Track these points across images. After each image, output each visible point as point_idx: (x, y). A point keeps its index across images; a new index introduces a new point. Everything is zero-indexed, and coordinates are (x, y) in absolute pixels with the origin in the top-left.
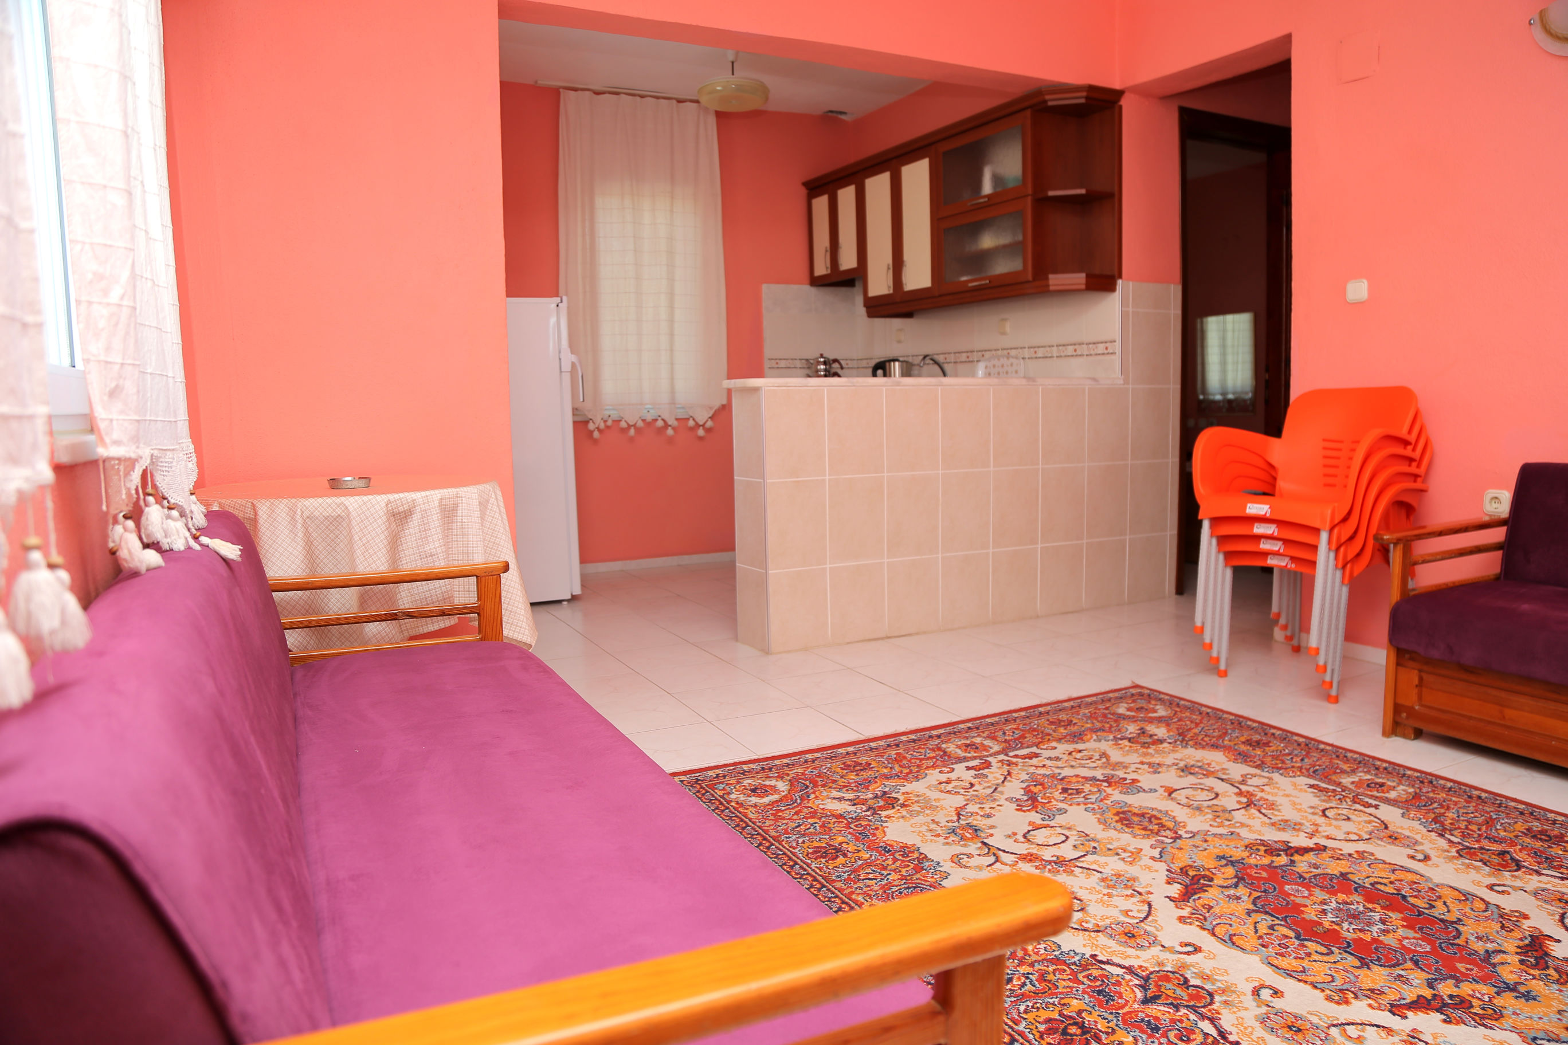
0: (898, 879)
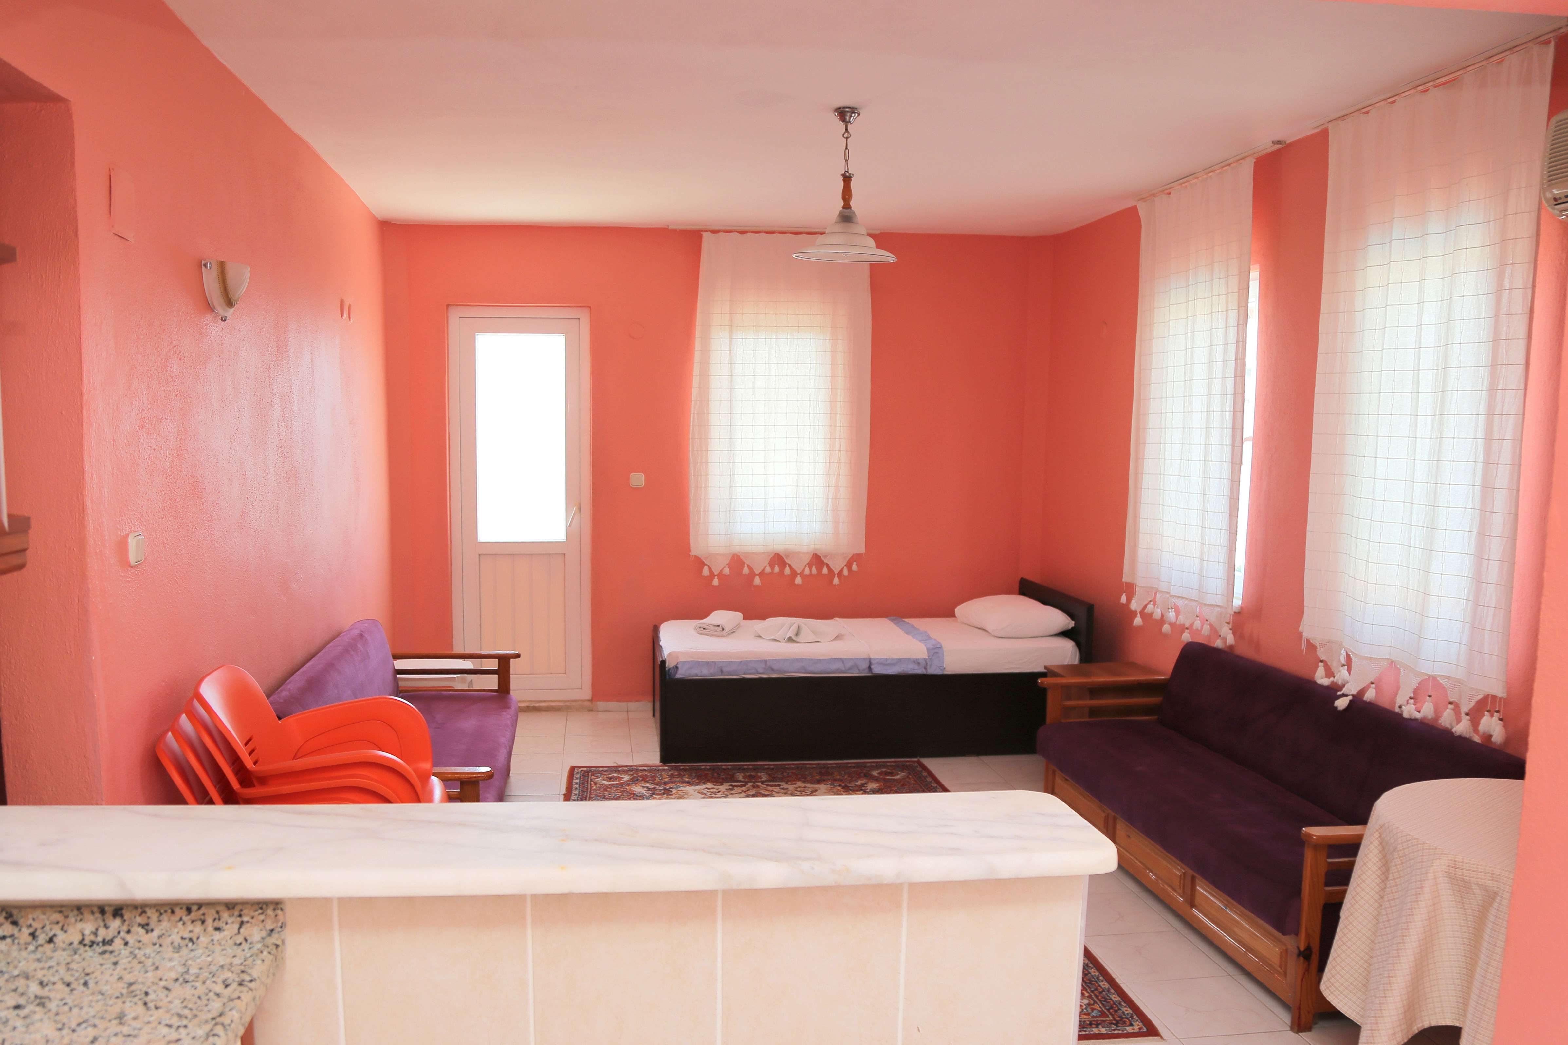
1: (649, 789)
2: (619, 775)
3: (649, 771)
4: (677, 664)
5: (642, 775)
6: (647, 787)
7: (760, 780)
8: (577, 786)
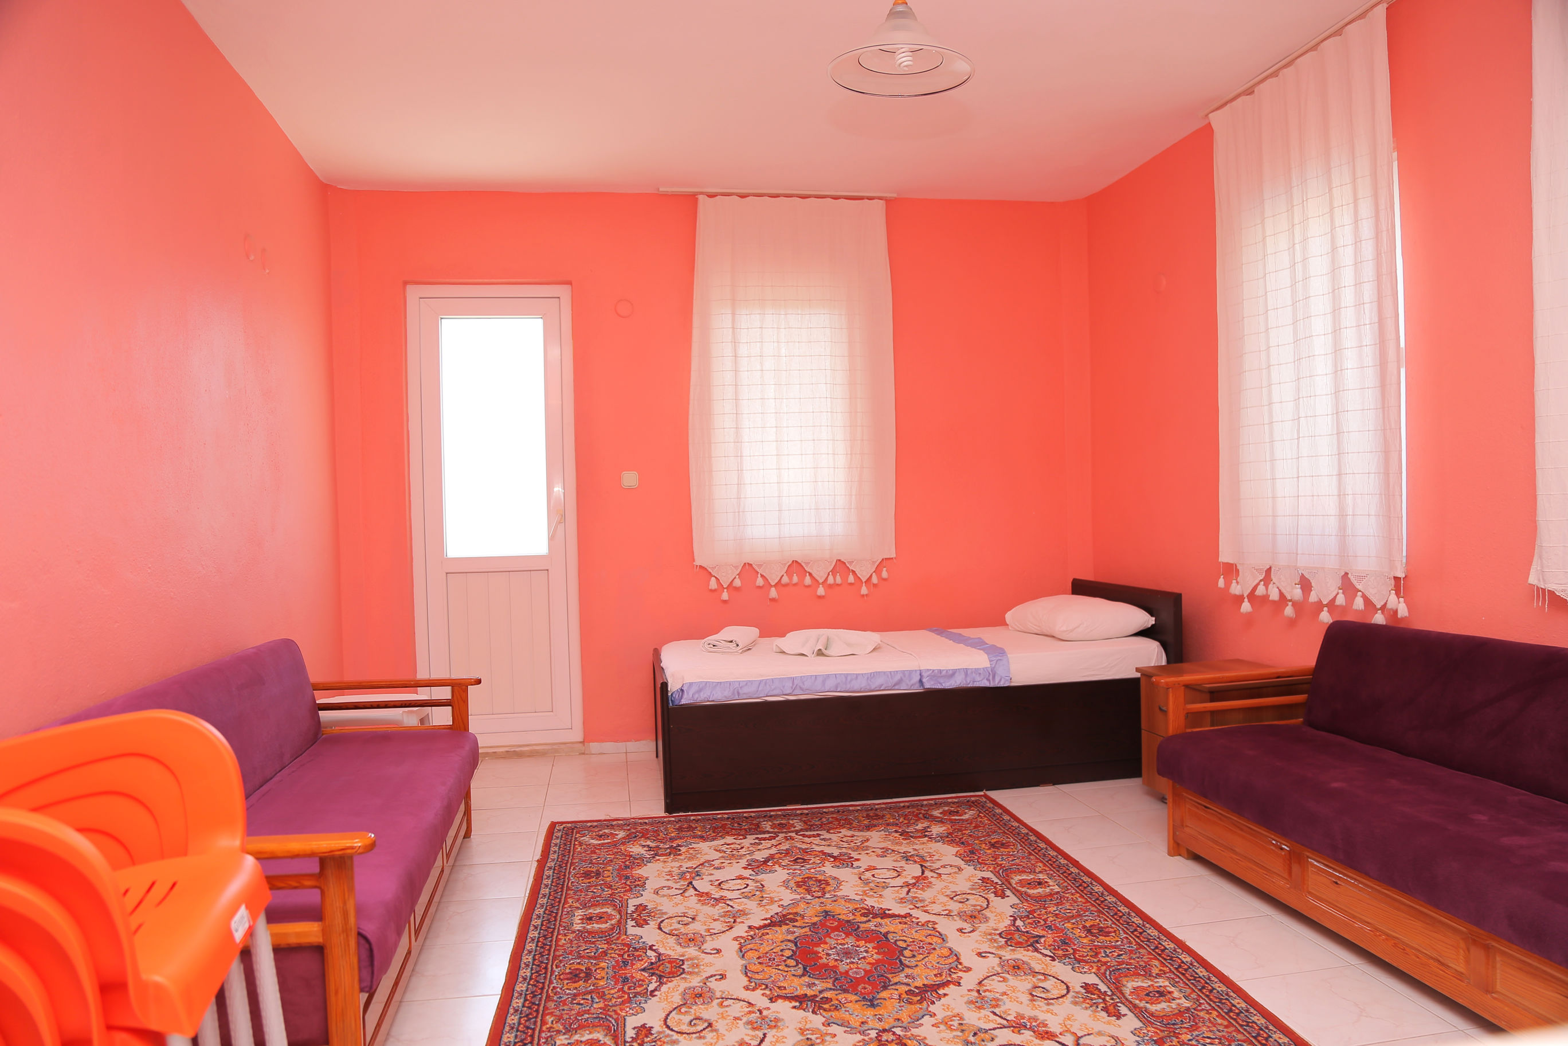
0: (1181, 1034)
1: (650, 848)
2: (612, 831)
3: (651, 824)
4: (682, 686)
5: (642, 829)
6: (648, 846)
7: (793, 829)
8: (557, 849)
